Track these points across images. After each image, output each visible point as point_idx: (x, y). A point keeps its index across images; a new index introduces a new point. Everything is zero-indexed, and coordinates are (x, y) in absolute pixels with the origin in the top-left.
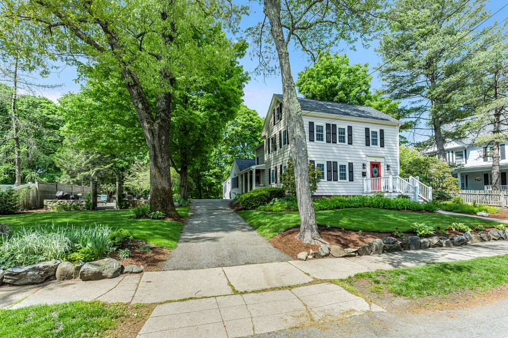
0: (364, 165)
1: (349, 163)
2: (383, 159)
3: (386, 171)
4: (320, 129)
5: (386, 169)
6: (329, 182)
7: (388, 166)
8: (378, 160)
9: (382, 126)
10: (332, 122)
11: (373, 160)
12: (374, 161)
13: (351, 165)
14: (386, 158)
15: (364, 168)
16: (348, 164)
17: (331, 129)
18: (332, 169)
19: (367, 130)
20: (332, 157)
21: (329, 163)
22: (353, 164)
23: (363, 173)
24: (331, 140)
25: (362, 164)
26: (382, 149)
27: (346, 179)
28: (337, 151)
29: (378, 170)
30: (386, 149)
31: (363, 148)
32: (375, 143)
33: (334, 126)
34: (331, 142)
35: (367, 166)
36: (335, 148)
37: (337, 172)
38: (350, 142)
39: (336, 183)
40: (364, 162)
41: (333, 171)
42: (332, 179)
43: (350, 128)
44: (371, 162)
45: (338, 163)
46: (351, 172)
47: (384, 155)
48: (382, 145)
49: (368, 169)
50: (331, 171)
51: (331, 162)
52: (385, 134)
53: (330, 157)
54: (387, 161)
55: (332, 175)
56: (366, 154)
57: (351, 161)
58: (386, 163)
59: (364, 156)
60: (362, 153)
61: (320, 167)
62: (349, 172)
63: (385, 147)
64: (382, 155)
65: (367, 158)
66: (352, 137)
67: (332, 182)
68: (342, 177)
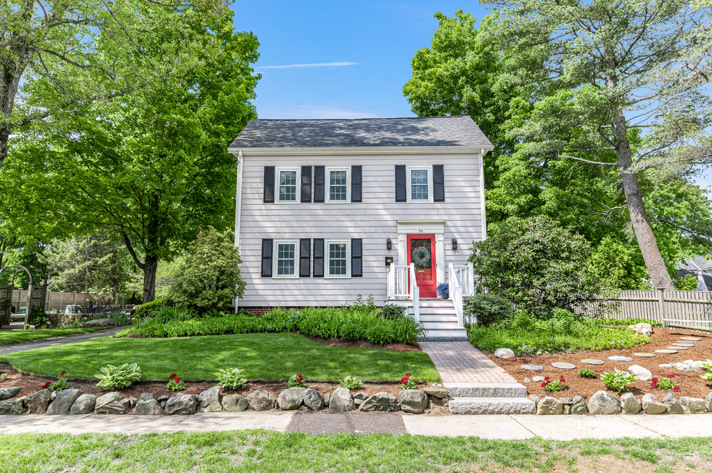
0: (389, 245)
1: (353, 240)
2: (442, 227)
3: (451, 252)
4: (289, 178)
5: (450, 247)
6: (303, 280)
7: (455, 243)
8: (427, 230)
9: (440, 157)
10: (313, 162)
11: (414, 230)
12: (417, 232)
13: (357, 244)
14: (449, 223)
15: (389, 248)
16: (350, 241)
17: (313, 175)
18: (312, 254)
19: (400, 170)
20: (314, 230)
21: (305, 242)
22: (364, 241)
23: (387, 258)
24: (313, 197)
25: (385, 241)
26: (439, 205)
27: (344, 272)
28: (327, 218)
29: (429, 250)
30: (451, 206)
31: (388, 206)
32: (420, 193)
33: (320, 170)
34: (313, 200)
35: (399, 243)
36: (320, 212)
37: (323, 258)
38: (357, 198)
39: (319, 280)
40: (391, 236)
41: (314, 258)
42: (312, 274)
43: (357, 170)
44: (408, 236)
45: (326, 241)
46: (357, 258)
47: (445, 218)
48: (439, 197)
49: (401, 249)
50: (309, 258)
51: (309, 240)
52: (445, 173)
53: (307, 230)
54: (453, 229)
55: (312, 265)
56: (397, 218)
57: (356, 236)
58: (449, 235)
59: (391, 223)
60: (388, 218)
61: (286, 250)
62: (352, 257)
63: (447, 200)
64: (436, 218)
65: (400, 227)
66: (361, 187)
67: (311, 280)
68: (338, 268)
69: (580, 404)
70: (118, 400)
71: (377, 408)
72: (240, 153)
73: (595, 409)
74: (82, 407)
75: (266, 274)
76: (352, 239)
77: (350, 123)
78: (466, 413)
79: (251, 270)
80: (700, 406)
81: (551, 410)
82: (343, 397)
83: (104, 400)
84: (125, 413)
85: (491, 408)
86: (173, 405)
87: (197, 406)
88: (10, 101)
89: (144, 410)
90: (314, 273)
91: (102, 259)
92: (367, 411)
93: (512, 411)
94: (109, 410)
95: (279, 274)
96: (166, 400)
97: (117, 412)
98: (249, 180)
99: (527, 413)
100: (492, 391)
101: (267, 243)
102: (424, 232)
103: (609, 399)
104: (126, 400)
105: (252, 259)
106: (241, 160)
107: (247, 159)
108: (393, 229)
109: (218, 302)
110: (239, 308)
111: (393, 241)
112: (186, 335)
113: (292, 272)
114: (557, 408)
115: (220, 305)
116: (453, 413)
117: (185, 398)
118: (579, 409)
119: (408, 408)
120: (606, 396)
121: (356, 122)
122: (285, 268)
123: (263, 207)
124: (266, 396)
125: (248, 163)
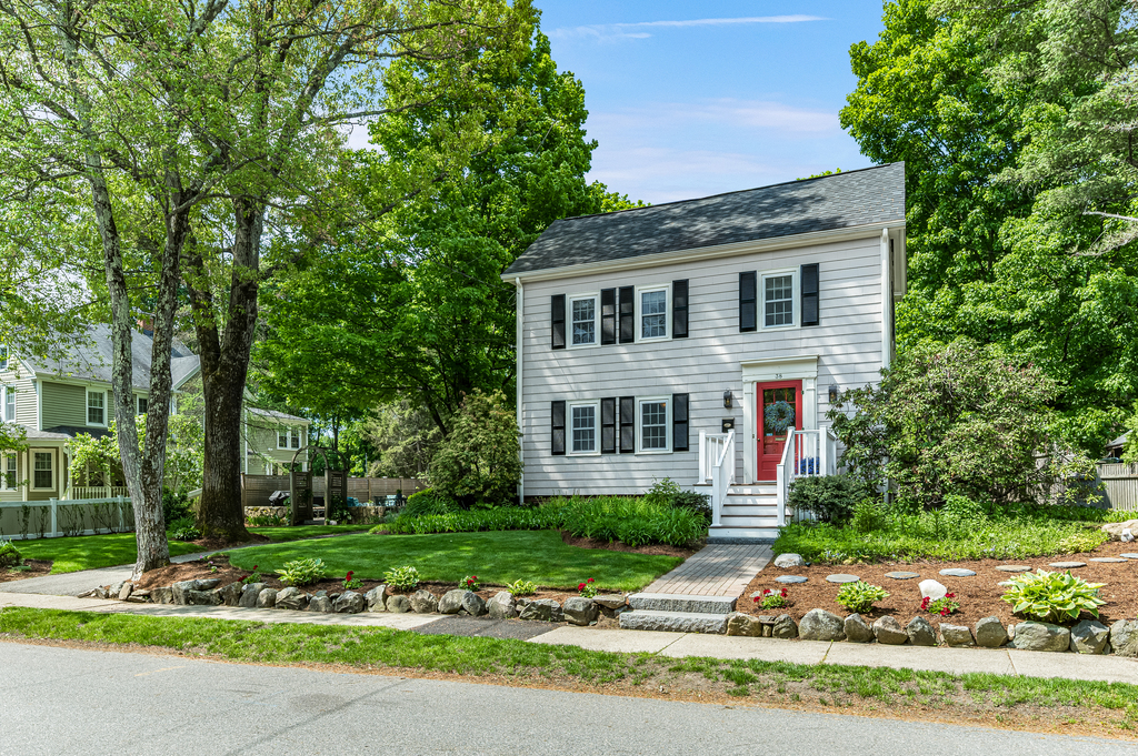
0: (728, 400)
2: (814, 367)
3: (827, 407)
4: (584, 310)
5: (825, 398)
6: (606, 458)
7: (833, 392)
8: (789, 374)
9: (813, 251)
11: (769, 375)
12: (773, 378)
13: (681, 402)
14: (826, 361)
15: (728, 406)
16: (671, 398)
17: (617, 302)
18: (618, 419)
19: (747, 280)
20: (619, 384)
21: (607, 402)
22: (692, 397)
23: (724, 422)
24: (618, 335)
25: (721, 395)
26: (809, 331)
27: (663, 445)
28: (635, 365)
29: (793, 405)
30: (829, 331)
31: (728, 340)
32: (779, 315)
33: (627, 293)
34: (618, 340)
35: (745, 397)
36: (627, 358)
37: (633, 425)
38: (681, 331)
39: (629, 458)
40: (732, 387)
41: (621, 425)
42: (618, 449)
43: (681, 288)
44: (759, 384)
45: (637, 400)
46: (682, 422)
47: (820, 352)
48: (811, 320)
49: (747, 407)
50: (614, 425)
51: (614, 399)
52: (822, 277)
53: (611, 385)
54: (833, 370)
55: (618, 436)
56: (740, 357)
57: (682, 390)
58: (825, 380)
59: (731, 367)
60: (726, 358)
61: (584, 416)
62: (675, 422)
63: (823, 323)
64: (803, 353)
65: (745, 372)
66: (687, 314)
67: (618, 457)
68: (654, 438)
69: (784, 624)
70: (295, 595)
71: (538, 617)
72: (518, 280)
73: (806, 632)
74: (264, 601)
75: (557, 451)
76: (674, 395)
77: (693, 206)
78: (637, 628)
79: (539, 446)
80: (960, 637)
81: (743, 630)
82: (501, 602)
83: (282, 594)
84: (300, 609)
85: (668, 623)
86: (340, 603)
87: (363, 606)
88: (254, 246)
89: (316, 608)
90: (620, 447)
91: (431, 432)
92: (526, 619)
93: (693, 628)
94: (286, 605)
95: (575, 449)
96: (336, 597)
97: (293, 608)
98: (533, 318)
99: (713, 632)
100: (685, 604)
101: (558, 407)
102: (785, 377)
103: (826, 620)
104: (303, 596)
105: (539, 430)
106: (520, 290)
107: (528, 287)
108: (735, 376)
109: (485, 490)
110: (526, 497)
111: (736, 395)
112: (435, 532)
113: (592, 448)
114: (751, 628)
115: (486, 494)
116: (623, 627)
117: (350, 596)
118: (782, 632)
119: (570, 618)
120: (820, 617)
121: (704, 203)
122: (583, 442)
123: (551, 356)
124: (426, 598)
125: (530, 294)
